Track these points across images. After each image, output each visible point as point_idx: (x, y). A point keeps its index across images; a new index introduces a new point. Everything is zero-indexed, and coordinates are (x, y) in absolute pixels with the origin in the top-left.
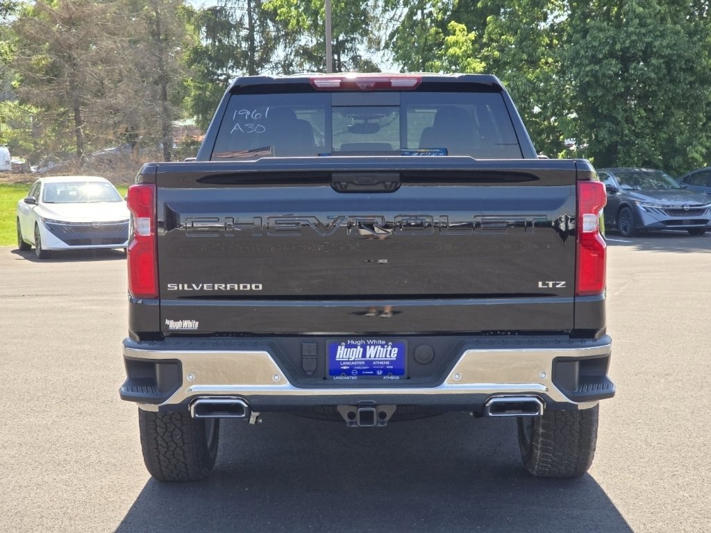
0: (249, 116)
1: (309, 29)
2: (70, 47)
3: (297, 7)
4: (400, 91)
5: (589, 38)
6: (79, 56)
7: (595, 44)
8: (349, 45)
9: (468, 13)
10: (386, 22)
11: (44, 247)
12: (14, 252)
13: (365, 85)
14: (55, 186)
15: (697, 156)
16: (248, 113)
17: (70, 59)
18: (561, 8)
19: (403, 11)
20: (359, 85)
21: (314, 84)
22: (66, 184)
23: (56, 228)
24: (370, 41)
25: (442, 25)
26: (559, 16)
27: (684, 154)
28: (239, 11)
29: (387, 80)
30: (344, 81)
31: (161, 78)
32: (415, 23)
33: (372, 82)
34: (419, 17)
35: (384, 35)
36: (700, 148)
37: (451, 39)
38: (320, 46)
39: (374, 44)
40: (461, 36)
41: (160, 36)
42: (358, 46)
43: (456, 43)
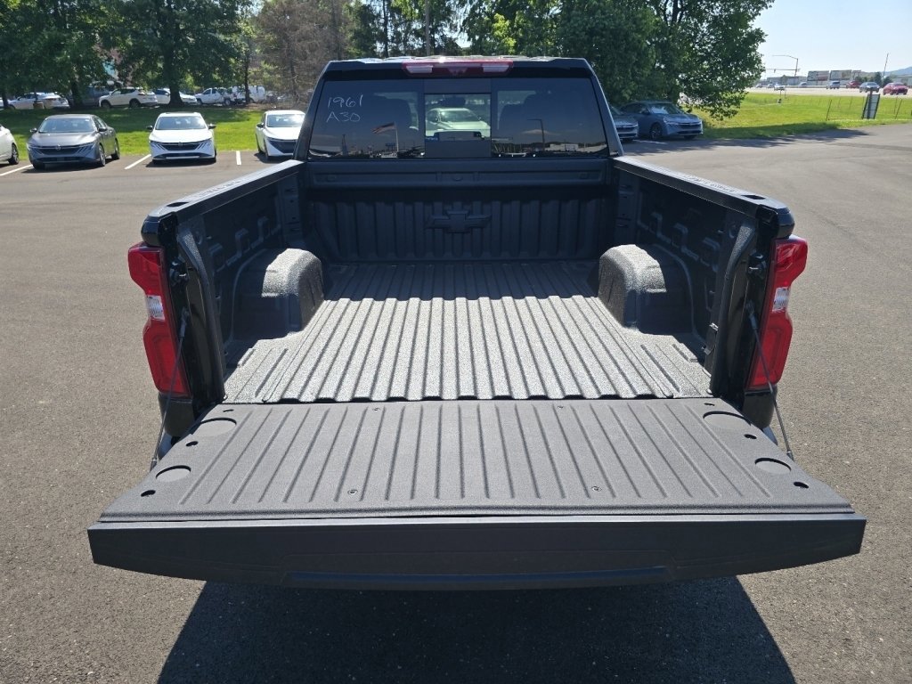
0: (344, 104)
1: (417, 19)
2: (285, 29)
3: (410, 5)
4: (491, 77)
5: (572, 22)
6: (292, 35)
7: (576, 25)
8: (439, 28)
9: (506, 9)
10: (462, 14)
11: (270, 154)
12: (256, 155)
13: (457, 71)
14: (274, 116)
15: (627, 95)
16: (342, 100)
17: (285, 37)
18: (558, 6)
19: (468, 7)
20: (451, 71)
21: (406, 70)
22: (283, 116)
23: (275, 143)
24: (451, 26)
25: (490, 15)
26: (555, 10)
27: (621, 94)
28: (378, 8)
29: (479, 65)
30: (437, 66)
31: (337, 48)
32: (477, 15)
33: (464, 67)
34: (477, 11)
35: (460, 22)
36: (629, 91)
37: (496, 25)
38: (424, 28)
39: (454, 28)
40: (501, 23)
41: (336, 21)
42: (444, 29)
43: (499, 28)
